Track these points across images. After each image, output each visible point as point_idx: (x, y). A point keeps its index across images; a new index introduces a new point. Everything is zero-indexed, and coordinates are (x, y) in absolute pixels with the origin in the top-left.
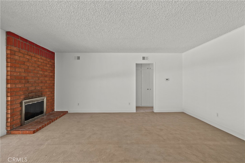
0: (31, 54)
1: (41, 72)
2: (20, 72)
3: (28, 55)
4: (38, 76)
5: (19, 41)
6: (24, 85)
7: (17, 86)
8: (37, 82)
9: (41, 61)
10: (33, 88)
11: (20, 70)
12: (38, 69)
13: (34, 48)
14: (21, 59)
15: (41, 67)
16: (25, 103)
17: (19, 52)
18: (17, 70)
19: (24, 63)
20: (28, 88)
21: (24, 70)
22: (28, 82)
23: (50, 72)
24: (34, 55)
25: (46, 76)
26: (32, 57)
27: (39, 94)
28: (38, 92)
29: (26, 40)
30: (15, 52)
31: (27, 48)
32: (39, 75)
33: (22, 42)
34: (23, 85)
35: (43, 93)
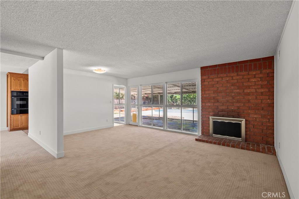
0: (222, 75)
1: (238, 90)
2: (209, 94)
3: (217, 78)
4: (231, 95)
5: (208, 70)
6: (214, 104)
7: (207, 104)
8: (230, 101)
9: (238, 77)
10: (224, 107)
11: (209, 92)
12: (233, 87)
13: (226, 68)
14: (210, 83)
15: (238, 85)
16: (213, 119)
17: (209, 78)
18: (206, 92)
19: (213, 86)
20: (218, 107)
21: (213, 92)
22: (218, 101)
23: (258, 88)
24: (225, 75)
25: (248, 94)
26: (222, 78)
27: (234, 114)
28: (232, 112)
29: (216, 66)
30: (204, 79)
31: (216, 72)
32: (233, 94)
33: (211, 70)
34: (212, 104)
35: (240, 114)
